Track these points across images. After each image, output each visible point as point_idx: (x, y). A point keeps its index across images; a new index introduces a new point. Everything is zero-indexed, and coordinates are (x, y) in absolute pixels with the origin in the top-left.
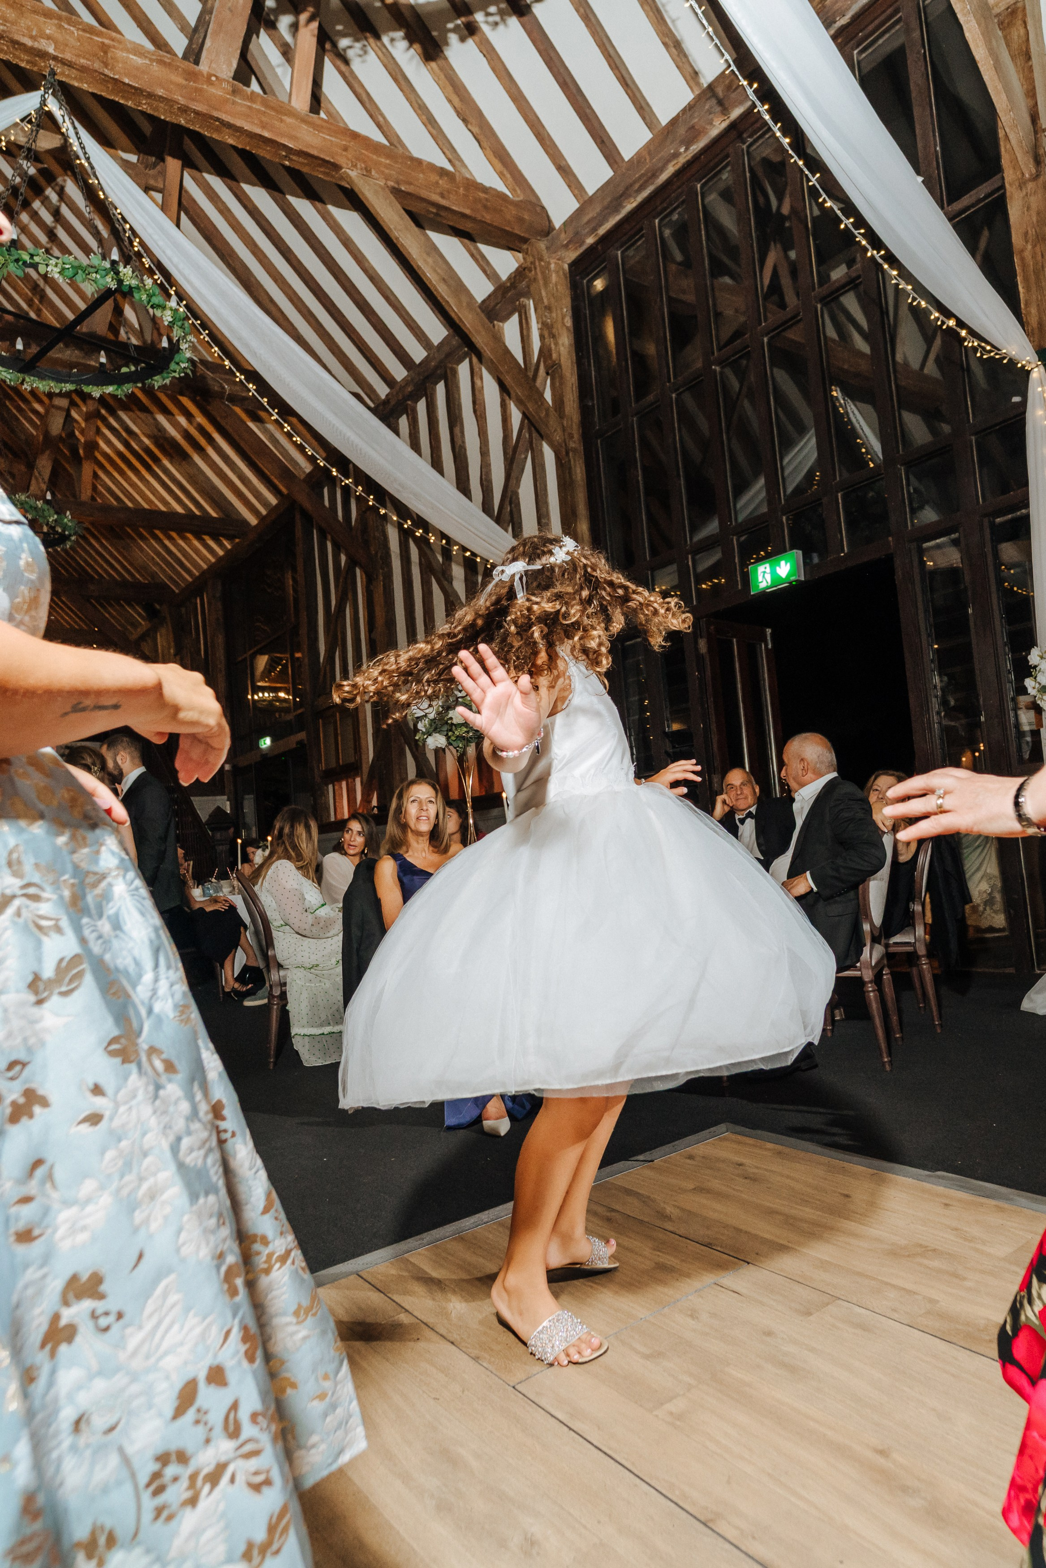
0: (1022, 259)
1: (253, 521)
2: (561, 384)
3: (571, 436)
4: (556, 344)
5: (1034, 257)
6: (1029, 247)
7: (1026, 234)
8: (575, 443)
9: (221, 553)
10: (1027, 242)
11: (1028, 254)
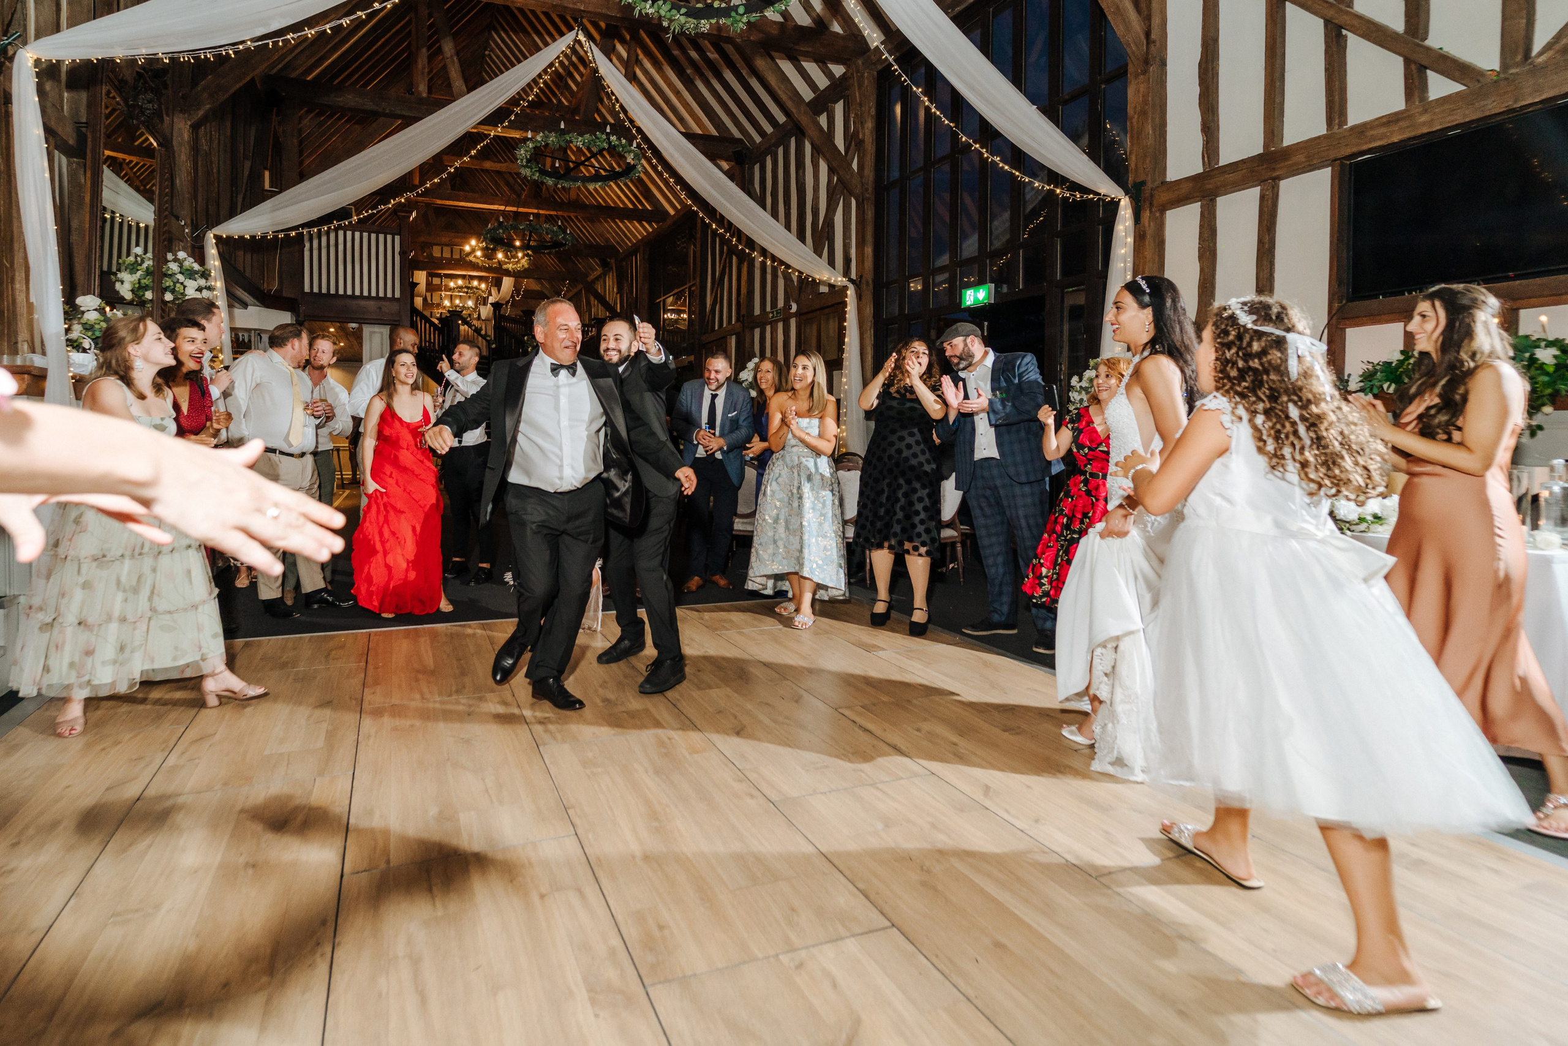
0: (1132, 123)
1: (672, 212)
2: (864, 155)
3: (867, 190)
4: (863, 128)
5: (1138, 122)
6: (1136, 116)
7: (1135, 108)
8: (870, 194)
9: (651, 230)
10: (1135, 113)
11: (1135, 120)
